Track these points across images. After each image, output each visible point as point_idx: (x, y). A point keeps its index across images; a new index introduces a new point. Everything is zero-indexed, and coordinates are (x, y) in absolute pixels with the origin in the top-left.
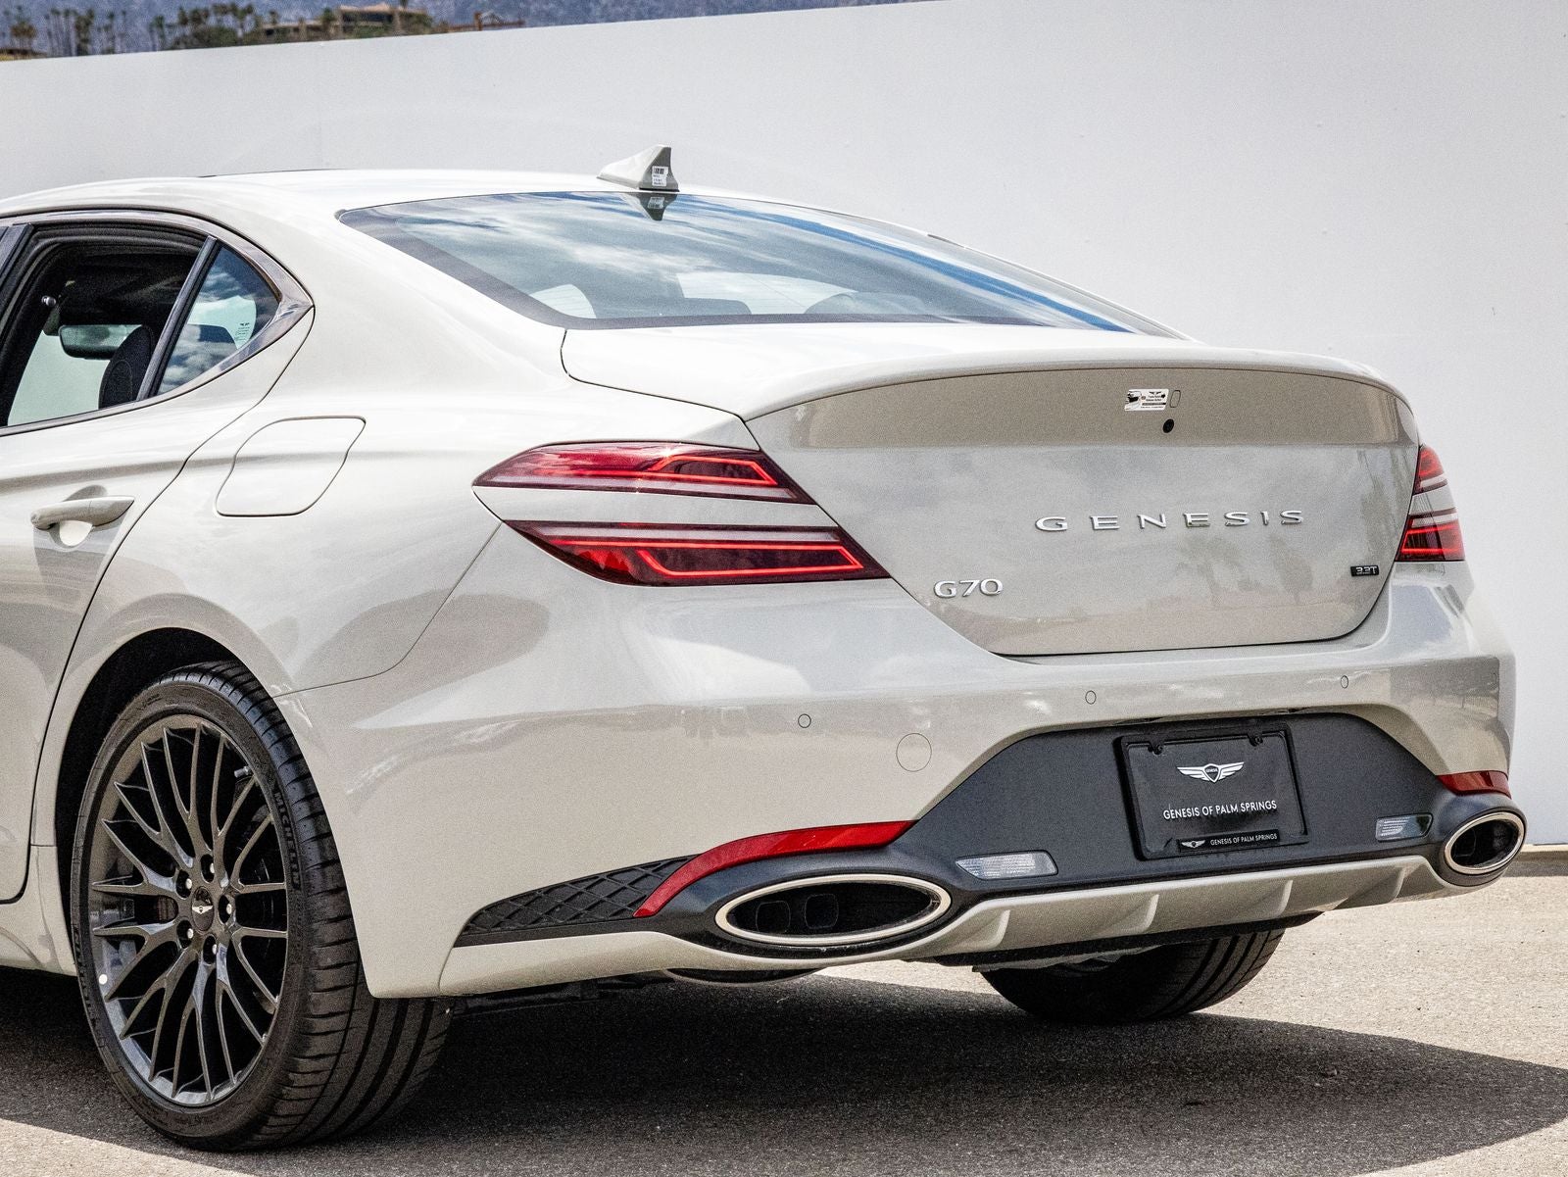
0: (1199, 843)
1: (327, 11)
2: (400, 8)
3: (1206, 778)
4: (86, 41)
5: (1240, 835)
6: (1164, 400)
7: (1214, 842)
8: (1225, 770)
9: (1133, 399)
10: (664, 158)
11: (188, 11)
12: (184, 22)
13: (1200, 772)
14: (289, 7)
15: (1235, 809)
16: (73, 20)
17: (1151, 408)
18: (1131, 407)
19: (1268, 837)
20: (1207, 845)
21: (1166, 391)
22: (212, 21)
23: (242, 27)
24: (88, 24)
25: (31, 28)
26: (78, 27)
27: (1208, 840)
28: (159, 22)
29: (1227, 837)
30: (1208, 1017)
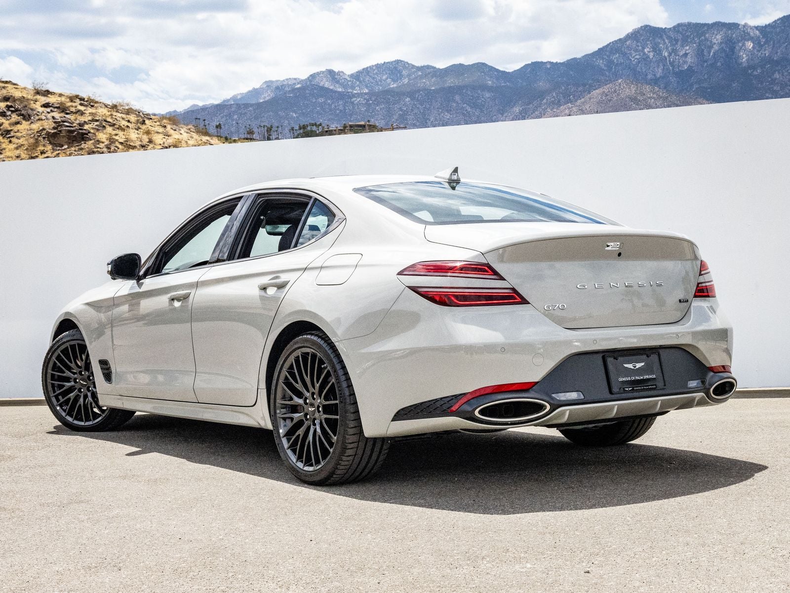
0: (630, 389)
1: (345, 124)
2: (368, 123)
3: (633, 368)
4: (270, 135)
5: (643, 386)
6: (618, 246)
7: (635, 389)
8: (639, 365)
9: (608, 246)
10: (456, 170)
11: (301, 125)
12: (300, 128)
13: (630, 366)
14: (333, 123)
15: (642, 378)
16: (266, 128)
17: (614, 249)
18: (607, 248)
19: (653, 387)
20: (633, 389)
21: (619, 243)
22: (309, 128)
23: (318, 130)
24: (271, 130)
25: (253, 131)
26: (267, 131)
27: (633, 388)
28: (292, 129)
29: (639, 387)
30: (632, 444)
